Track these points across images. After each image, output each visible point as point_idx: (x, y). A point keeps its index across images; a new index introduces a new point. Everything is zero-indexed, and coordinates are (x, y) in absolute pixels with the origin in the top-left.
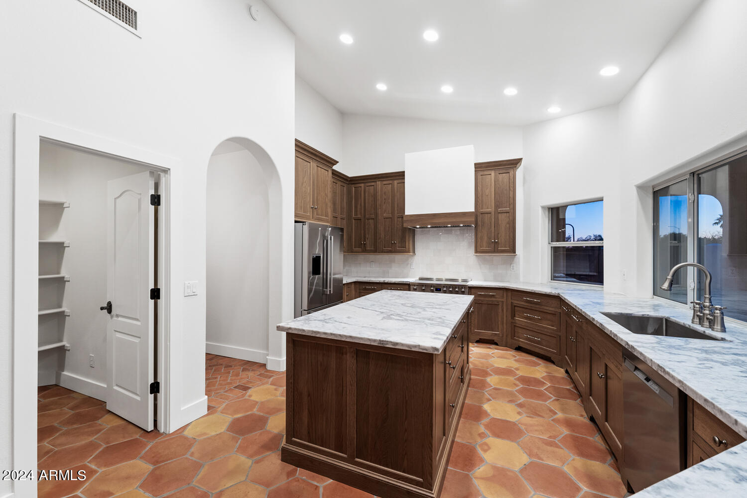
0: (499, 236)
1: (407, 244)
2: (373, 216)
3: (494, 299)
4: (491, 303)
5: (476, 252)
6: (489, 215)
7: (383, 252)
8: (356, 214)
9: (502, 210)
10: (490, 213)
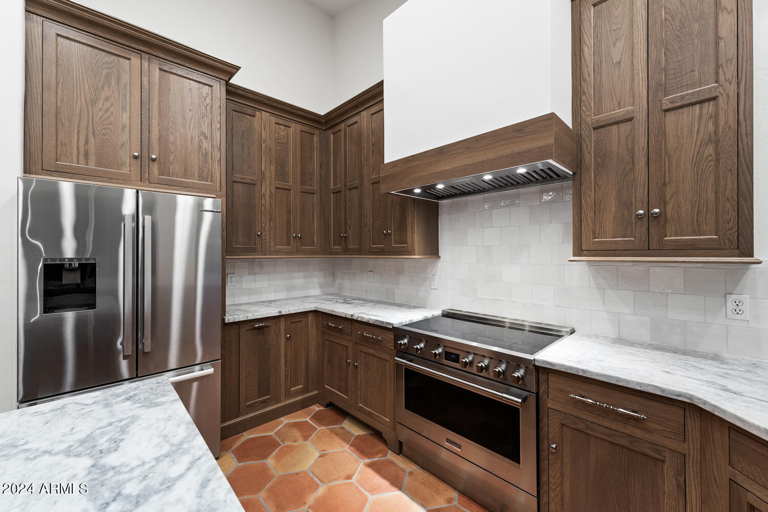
0: (669, 192)
1: (409, 235)
2: (356, 183)
3: (638, 433)
4: (623, 442)
5: (579, 250)
6: (625, 128)
7: (372, 252)
8: (335, 184)
9: (682, 97)
10: (631, 119)
